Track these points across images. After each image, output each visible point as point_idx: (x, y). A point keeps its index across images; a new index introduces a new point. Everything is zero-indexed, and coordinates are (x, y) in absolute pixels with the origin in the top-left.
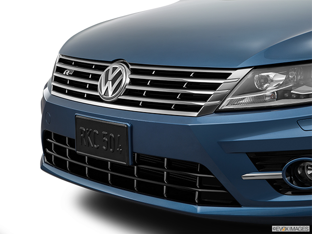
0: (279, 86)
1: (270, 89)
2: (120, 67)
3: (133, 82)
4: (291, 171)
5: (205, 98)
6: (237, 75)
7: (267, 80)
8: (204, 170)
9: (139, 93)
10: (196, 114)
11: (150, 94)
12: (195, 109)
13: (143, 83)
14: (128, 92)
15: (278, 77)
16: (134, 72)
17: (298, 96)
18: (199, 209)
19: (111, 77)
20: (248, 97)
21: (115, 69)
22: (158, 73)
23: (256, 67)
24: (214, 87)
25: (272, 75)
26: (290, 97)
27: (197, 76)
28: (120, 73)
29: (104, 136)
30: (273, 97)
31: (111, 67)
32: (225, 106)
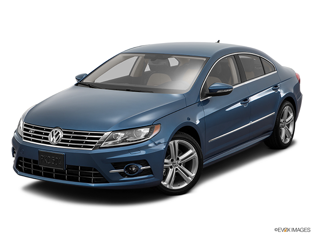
0: (122, 137)
1: (119, 139)
3: (64, 137)
4: (127, 169)
5: (94, 143)
6: (106, 134)
7: (117, 135)
8: (95, 170)
9: (68, 141)
10: (91, 149)
11: (72, 142)
12: (91, 147)
13: (69, 137)
14: (62, 141)
15: (121, 134)
16: (64, 132)
17: (129, 141)
18: (93, 185)
19: (55, 134)
20: (110, 143)
21: (56, 131)
22: (75, 133)
23: (113, 131)
24: (98, 139)
25: (119, 134)
26: (126, 142)
27: (91, 134)
28: (59, 133)
29: (53, 158)
30: (120, 142)
31: (54, 130)
32: (102, 146)
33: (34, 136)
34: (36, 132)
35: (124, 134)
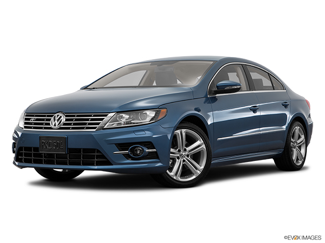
0: (127, 119)
1: (123, 121)
2: (60, 115)
3: (66, 120)
4: (133, 151)
5: (98, 124)
6: (110, 115)
7: (122, 117)
8: (98, 151)
9: (70, 124)
10: (95, 130)
11: (74, 124)
12: (95, 128)
13: (72, 120)
14: (65, 124)
15: (126, 116)
16: (66, 116)
17: (134, 123)
18: (96, 168)
19: (57, 119)
21: (58, 116)
22: (78, 116)
23: (118, 112)
24: (102, 119)
25: (124, 115)
26: (131, 123)
27: (95, 116)
28: (61, 117)
29: (54, 143)
30: (124, 124)
31: (56, 115)
32: (106, 127)
33: (35, 124)
34: (37, 120)
35: (128, 116)
